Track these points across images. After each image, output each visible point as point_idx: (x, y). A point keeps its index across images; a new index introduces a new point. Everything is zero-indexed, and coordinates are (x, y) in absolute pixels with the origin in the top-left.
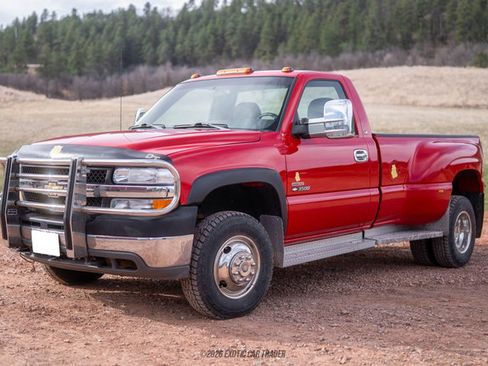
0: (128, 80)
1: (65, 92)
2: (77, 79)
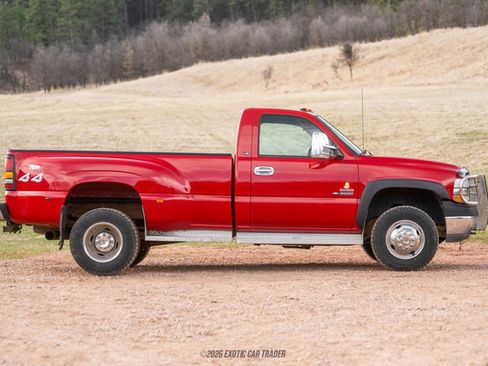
0: (133, 48)
1: (19, 74)
2: (41, 50)
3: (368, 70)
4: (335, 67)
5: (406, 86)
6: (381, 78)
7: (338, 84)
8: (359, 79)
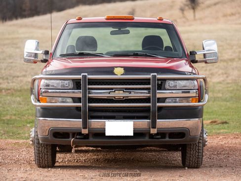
3: (207, 12)
4: (182, 10)
5: (236, 24)
6: (217, 18)
7: (185, 22)
8: (201, 19)
